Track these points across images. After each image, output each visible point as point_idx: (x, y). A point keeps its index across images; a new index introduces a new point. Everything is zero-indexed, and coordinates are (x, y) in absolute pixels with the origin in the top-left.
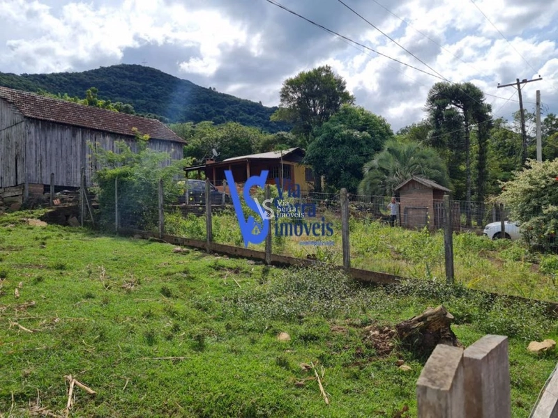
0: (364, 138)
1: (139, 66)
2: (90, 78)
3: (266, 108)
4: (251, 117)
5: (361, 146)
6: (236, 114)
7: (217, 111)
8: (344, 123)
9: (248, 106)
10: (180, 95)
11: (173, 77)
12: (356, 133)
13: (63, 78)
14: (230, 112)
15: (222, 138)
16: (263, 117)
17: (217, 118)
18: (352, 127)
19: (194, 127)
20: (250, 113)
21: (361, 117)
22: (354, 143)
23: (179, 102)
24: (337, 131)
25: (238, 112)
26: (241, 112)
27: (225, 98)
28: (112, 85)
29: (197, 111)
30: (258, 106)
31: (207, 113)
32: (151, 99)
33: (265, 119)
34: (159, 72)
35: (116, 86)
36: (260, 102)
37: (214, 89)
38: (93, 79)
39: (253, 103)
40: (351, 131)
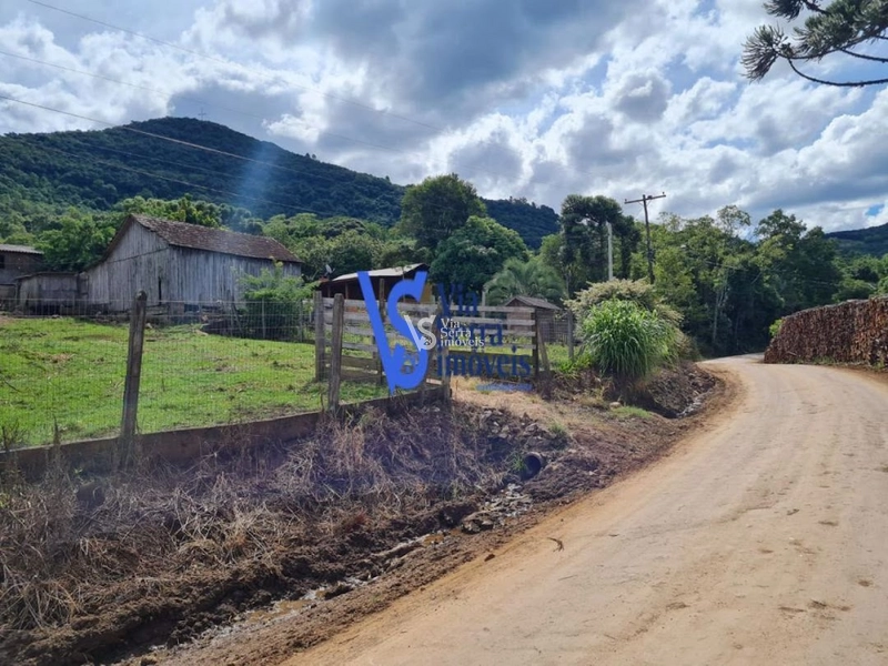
0: (490, 255)
1: (194, 119)
2: (115, 140)
3: (396, 186)
4: (374, 202)
5: (487, 263)
6: (349, 196)
7: (319, 192)
8: (469, 238)
9: (368, 183)
10: (260, 166)
11: (249, 138)
12: (482, 250)
13: (73, 140)
14: (339, 194)
15: (335, 249)
16: (391, 201)
17: (319, 202)
18: (478, 243)
19: (288, 223)
20: (372, 195)
21: (490, 231)
22: (480, 260)
23: (257, 178)
24: (461, 248)
25: (352, 193)
26: (357, 193)
27: (331, 171)
28: (151, 151)
29: (286, 191)
30: (384, 185)
31: (302, 195)
32: (213, 172)
33: (395, 204)
34: (225, 128)
35: (157, 152)
36: (387, 178)
37: (314, 156)
38: (121, 141)
39: (375, 179)
40: (476, 248)
